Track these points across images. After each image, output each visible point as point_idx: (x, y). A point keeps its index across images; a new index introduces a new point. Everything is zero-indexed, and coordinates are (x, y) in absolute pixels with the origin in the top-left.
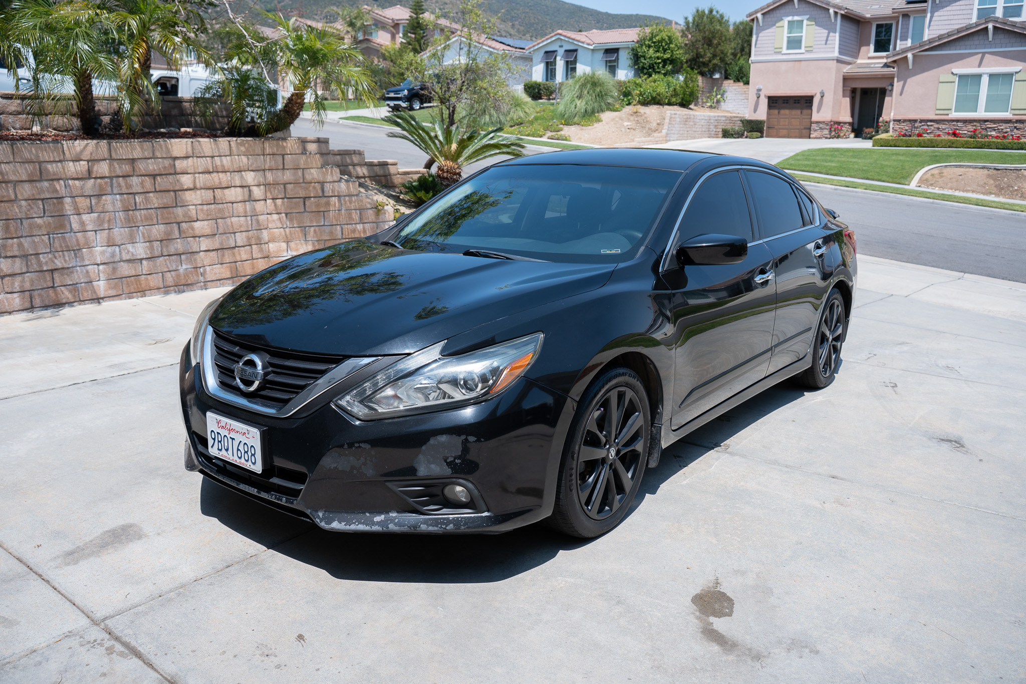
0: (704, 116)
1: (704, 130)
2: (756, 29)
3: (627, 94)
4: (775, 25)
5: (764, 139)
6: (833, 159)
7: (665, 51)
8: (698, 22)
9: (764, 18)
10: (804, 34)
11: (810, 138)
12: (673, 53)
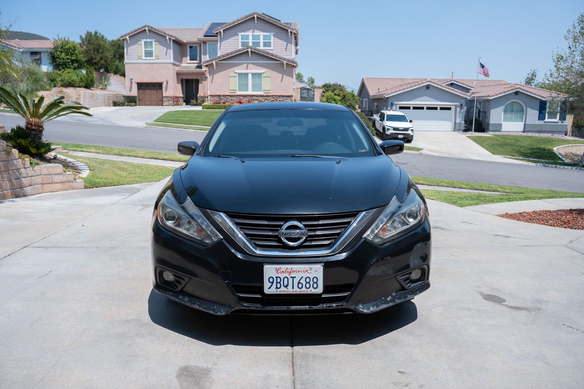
0: (101, 94)
1: (102, 102)
2: (126, 45)
3: (53, 80)
4: (137, 43)
5: (138, 107)
6: (186, 116)
7: (72, 55)
8: (89, 39)
9: (130, 39)
10: (153, 49)
11: (163, 105)
12: (77, 56)
